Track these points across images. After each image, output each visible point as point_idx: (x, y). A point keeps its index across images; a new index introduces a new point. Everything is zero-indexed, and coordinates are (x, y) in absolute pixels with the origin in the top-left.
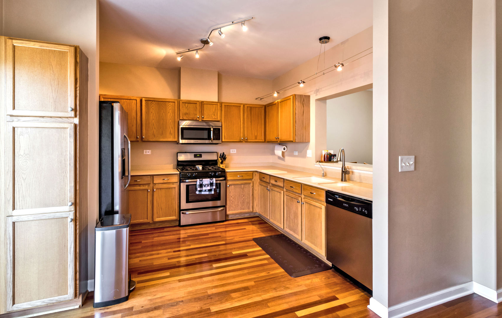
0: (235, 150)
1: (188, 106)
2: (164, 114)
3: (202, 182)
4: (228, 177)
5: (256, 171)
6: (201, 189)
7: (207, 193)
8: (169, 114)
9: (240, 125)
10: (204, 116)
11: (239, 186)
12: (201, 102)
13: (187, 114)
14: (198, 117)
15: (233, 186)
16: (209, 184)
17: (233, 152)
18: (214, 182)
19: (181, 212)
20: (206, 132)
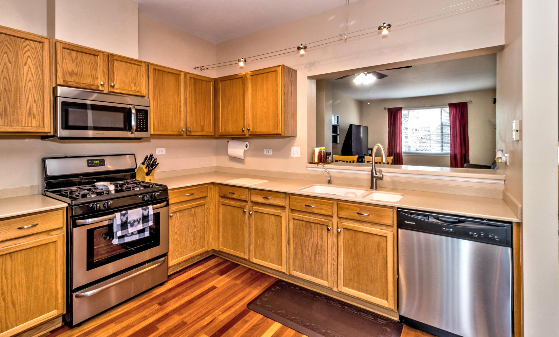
0: (164, 149)
1: (76, 58)
2: (9, 65)
3: (127, 218)
4: (170, 199)
5: (213, 183)
6: (125, 232)
7: (136, 237)
8: (26, 67)
9: (179, 107)
10: (114, 83)
11: (188, 212)
12: (108, 55)
13: (76, 74)
14: (102, 83)
15: (178, 214)
16: (140, 219)
17: (161, 153)
18: (150, 214)
19: (74, 295)
20: (121, 116)
